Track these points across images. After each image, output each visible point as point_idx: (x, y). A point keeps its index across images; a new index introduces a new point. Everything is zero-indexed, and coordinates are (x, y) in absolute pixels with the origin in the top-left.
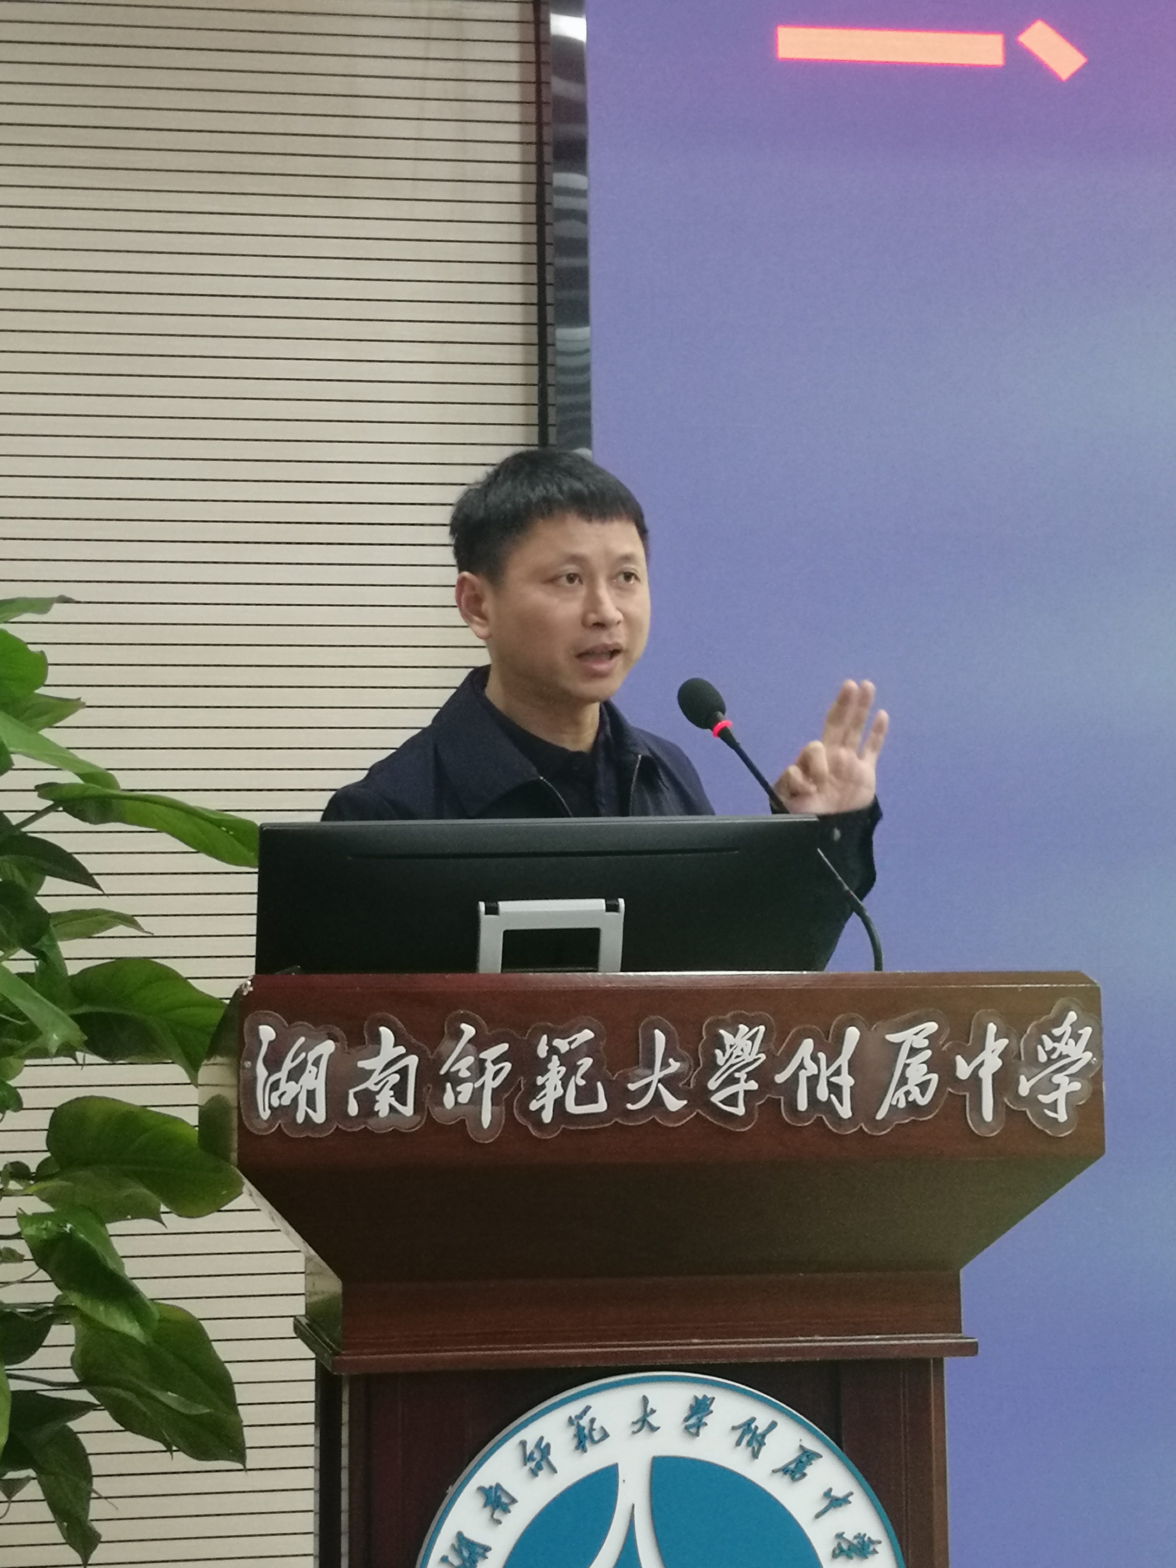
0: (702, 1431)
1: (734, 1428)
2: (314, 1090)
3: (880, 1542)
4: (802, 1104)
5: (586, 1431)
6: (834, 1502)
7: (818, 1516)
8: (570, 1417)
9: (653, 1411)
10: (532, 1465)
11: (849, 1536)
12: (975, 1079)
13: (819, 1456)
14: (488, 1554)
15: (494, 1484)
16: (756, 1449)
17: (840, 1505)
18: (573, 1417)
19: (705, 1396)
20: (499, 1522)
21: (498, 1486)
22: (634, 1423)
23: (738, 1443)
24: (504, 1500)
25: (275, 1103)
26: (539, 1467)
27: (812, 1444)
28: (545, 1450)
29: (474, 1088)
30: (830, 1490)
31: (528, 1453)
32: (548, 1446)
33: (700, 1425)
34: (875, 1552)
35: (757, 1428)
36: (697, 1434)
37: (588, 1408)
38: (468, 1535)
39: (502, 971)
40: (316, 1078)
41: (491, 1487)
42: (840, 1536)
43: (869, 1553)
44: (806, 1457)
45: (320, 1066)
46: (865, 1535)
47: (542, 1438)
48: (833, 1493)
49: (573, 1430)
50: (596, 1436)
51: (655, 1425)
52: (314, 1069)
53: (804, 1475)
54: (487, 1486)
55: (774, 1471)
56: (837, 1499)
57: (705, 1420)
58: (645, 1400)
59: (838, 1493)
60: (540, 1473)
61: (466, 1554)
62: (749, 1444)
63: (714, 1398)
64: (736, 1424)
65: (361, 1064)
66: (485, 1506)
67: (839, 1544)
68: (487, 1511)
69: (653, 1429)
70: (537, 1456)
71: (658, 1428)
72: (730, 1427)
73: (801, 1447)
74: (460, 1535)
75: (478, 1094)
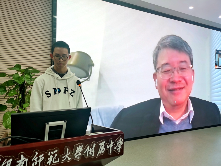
4: (87, 155)
12: (109, 148)
45: (10, 163)
65: (17, 162)
75: (38, 163)
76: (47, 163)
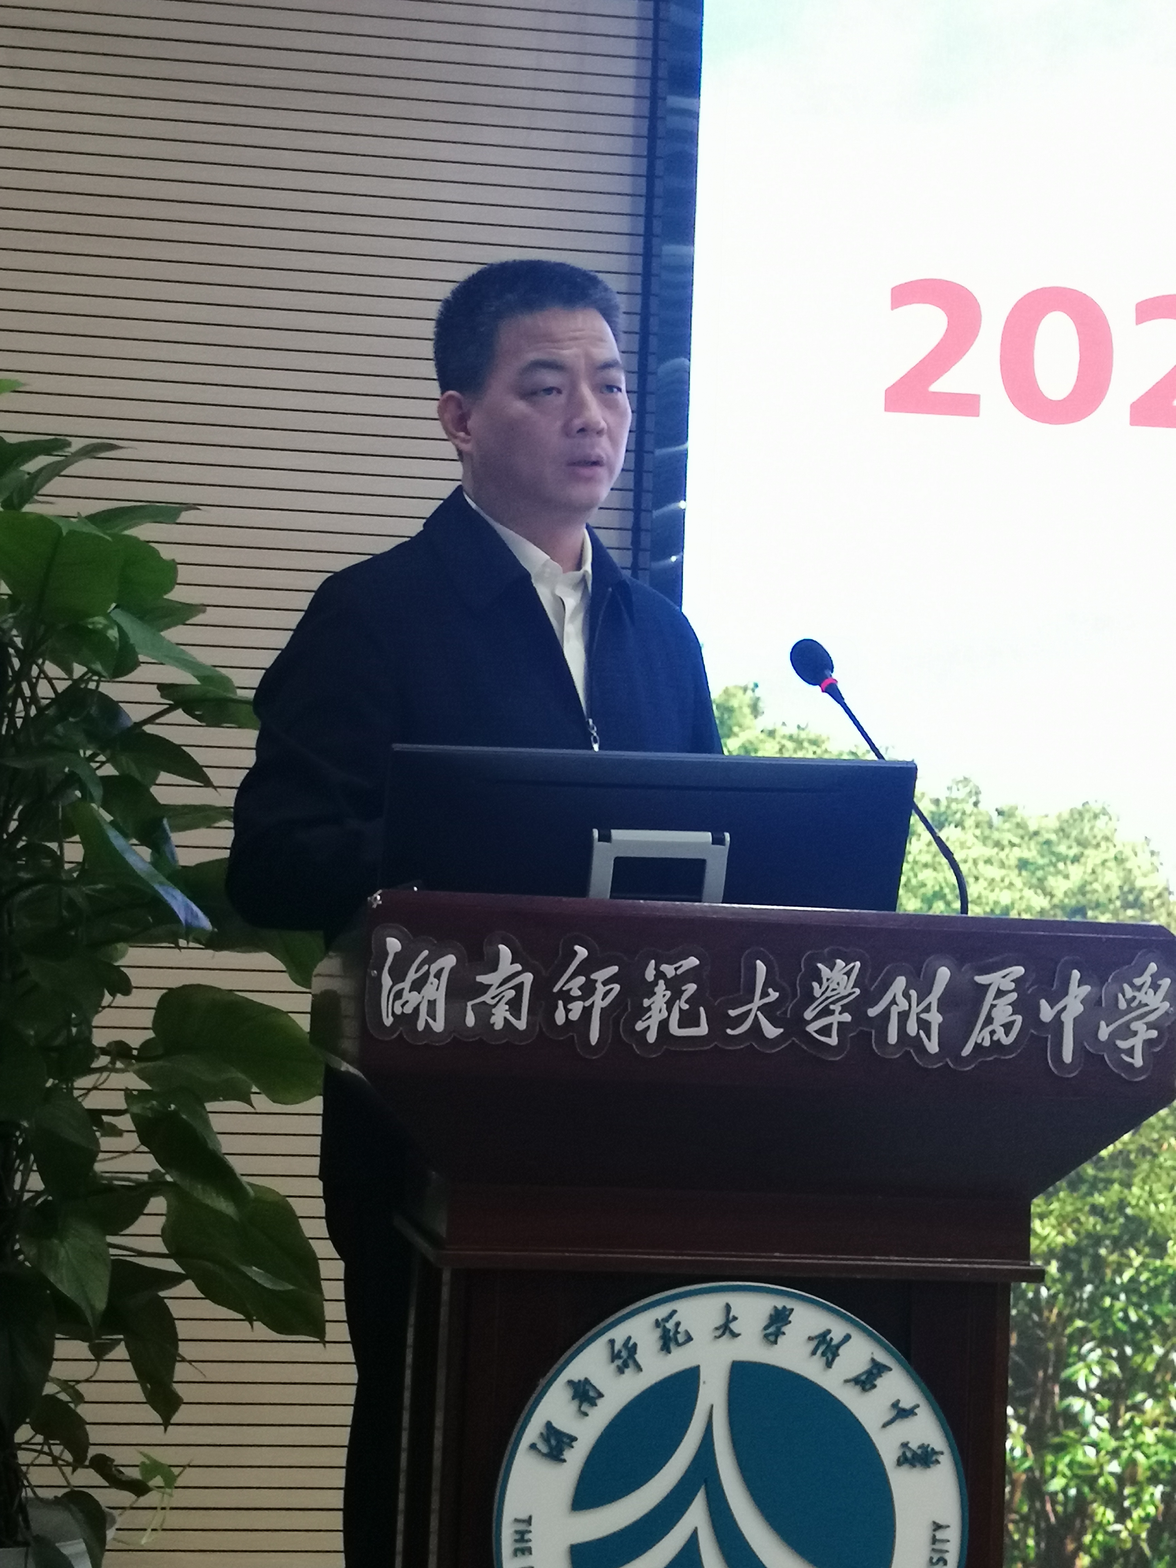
0: (781, 1340)
1: (810, 1339)
2: (435, 1000)
3: (942, 1453)
4: (893, 1037)
5: (671, 1334)
6: (901, 1413)
7: (885, 1425)
8: (657, 1321)
9: (735, 1318)
10: (619, 1362)
11: (914, 1445)
12: (1058, 1021)
13: (890, 1369)
14: (574, 1444)
15: (582, 1379)
16: (830, 1359)
17: (907, 1417)
18: (660, 1319)
19: (784, 1307)
20: (586, 1414)
21: (587, 1380)
22: (717, 1329)
23: (814, 1353)
24: (592, 1394)
25: (398, 1011)
26: (626, 1365)
27: (883, 1358)
28: (631, 1349)
29: (584, 1007)
30: (898, 1401)
31: (616, 1351)
32: (635, 1345)
33: (778, 1333)
34: (938, 1462)
35: (831, 1339)
36: (775, 1342)
37: (675, 1312)
38: (558, 1425)
39: (611, 897)
40: (437, 989)
41: (580, 1381)
42: (905, 1445)
43: (933, 1463)
44: (876, 1370)
45: (442, 979)
46: (928, 1445)
47: (629, 1338)
48: (901, 1405)
49: (658, 1332)
50: (681, 1338)
51: (736, 1331)
52: (436, 981)
53: (874, 1386)
54: (576, 1380)
55: (846, 1381)
56: (904, 1410)
57: (784, 1329)
58: (728, 1308)
59: (905, 1404)
60: (627, 1371)
61: (553, 1442)
62: (823, 1354)
63: (792, 1310)
64: (813, 1334)
65: (480, 979)
66: (573, 1398)
67: (904, 1453)
68: (576, 1403)
69: (735, 1335)
70: (624, 1354)
71: (739, 1335)
72: (807, 1337)
73: (873, 1360)
74: (549, 1425)
75: (587, 1012)
76: (640, 1026)
